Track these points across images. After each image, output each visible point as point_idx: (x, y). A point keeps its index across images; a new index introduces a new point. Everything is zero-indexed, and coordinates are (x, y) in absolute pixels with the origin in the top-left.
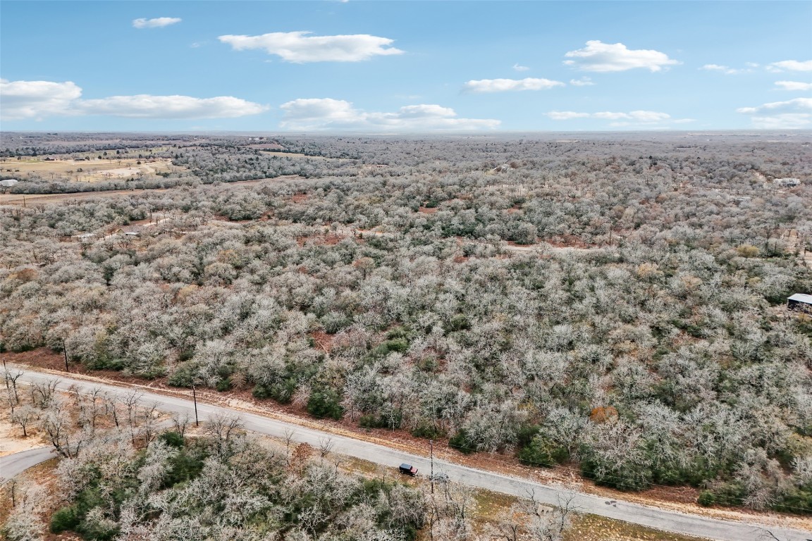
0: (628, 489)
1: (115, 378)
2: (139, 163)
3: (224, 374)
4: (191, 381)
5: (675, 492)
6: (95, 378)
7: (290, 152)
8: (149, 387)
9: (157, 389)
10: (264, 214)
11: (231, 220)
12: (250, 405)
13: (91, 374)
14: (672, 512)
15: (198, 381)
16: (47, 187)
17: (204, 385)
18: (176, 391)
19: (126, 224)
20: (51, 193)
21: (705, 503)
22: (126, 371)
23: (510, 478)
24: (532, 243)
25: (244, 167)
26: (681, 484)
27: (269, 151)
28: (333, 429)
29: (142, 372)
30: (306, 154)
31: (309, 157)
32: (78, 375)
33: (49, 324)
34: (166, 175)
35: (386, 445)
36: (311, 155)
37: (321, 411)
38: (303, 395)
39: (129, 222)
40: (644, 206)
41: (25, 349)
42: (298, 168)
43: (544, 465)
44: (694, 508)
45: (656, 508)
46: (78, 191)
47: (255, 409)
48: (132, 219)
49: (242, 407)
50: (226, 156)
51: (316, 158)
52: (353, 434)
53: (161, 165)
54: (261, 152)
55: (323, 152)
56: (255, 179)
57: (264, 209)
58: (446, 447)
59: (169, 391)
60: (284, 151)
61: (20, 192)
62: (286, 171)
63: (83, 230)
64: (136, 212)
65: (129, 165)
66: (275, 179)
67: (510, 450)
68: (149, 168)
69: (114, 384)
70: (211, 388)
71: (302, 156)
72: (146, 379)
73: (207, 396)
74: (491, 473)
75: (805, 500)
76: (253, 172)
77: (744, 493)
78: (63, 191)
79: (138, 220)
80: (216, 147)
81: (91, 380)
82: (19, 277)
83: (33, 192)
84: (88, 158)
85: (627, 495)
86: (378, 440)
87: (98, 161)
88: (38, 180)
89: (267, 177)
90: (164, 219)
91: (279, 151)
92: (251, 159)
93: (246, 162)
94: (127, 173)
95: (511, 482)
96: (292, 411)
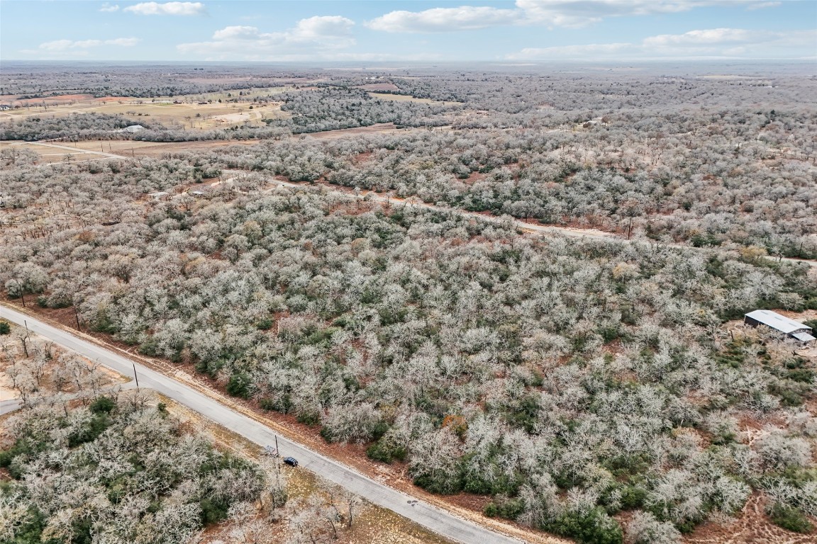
0: (434, 492)
1: (107, 341)
2: (251, 108)
3: (179, 348)
4: (155, 352)
5: (475, 500)
6: (95, 339)
7: (399, 93)
8: (127, 352)
9: (131, 354)
10: (321, 176)
11: (290, 181)
12: (190, 377)
13: (93, 335)
14: (457, 517)
15: (158, 353)
16: (160, 134)
17: (161, 356)
18: (143, 358)
19: (199, 182)
20: (162, 141)
21: (489, 514)
22: (115, 336)
23: (348, 469)
24: (555, 223)
25: (343, 114)
26: (482, 494)
27: (379, 92)
28: (240, 407)
29: (125, 338)
30: (415, 97)
31: (417, 101)
32: (85, 335)
33: (79, 289)
34: (269, 122)
35: (272, 427)
36: (419, 98)
37: (236, 391)
38: (224, 376)
39: (202, 180)
40: (705, 182)
41: (61, 306)
42: (394, 116)
43: (383, 460)
44: (477, 516)
45: (445, 512)
46: (184, 141)
47: (192, 381)
48: (205, 177)
49: (183, 378)
50: (331, 101)
51: (424, 101)
52: (251, 413)
53: (272, 110)
54: (371, 95)
55: (431, 94)
56: (349, 127)
57: (322, 169)
58: (316, 434)
59: (139, 357)
60: (394, 93)
61: (139, 139)
62: (382, 119)
63: (161, 189)
64: (210, 169)
65: (240, 111)
66: (369, 128)
67: (360, 445)
68: (258, 113)
69: (105, 347)
70: (168, 359)
71: (409, 98)
72: (127, 344)
73: (162, 365)
74: (336, 463)
76: (350, 119)
77: (522, 510)
78: (172, 140)
79: (211, 177)
80: (331, 87)
81: (91, 341)
82: (80, 239)
83: (149, 140)
84: (210, 101)
85: (433, 498)
86: (268, 421)
87: (216, 105)
88: (156, 127)
89: (361, 125)
90: (231, 179)
91: (389, 92)
92: (353, 105)
93: (347, 108)
94: (236, 119)
95: (347, 472)
96: (217, 387)
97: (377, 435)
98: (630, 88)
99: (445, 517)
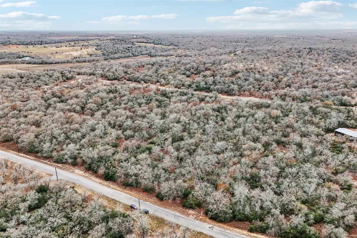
0: (221, 222)
1: (35, 157)
2: (81, 49)
3: (75, 158)
4: (62, 161)
5: (242, 224)
6: (28, 156)
7: (148, 43)
8: (46, 162)
9: (49, 163)
10: (123, 77)
11: (108, 80)
12: (83, 172)
13: (27, 155)
14: (235, 233)
15: (64, 161)
16: (40, 61)
17: (66, 163)
18: (56, 164)
19: (64, 81)
20: (41, 64)
21: (251, 231)
22: (39, 154)
23: (174, 213)
24: (234, 95)
25: (125, 51)
26: (244, 221)
27: (139, 42)
28: (112, 186)
29: (45, 155)
30: (155, 44)
31: (156, 46)
32: (22, 155)
33: (16, 132)
34: (91, 55)
35: (131, 195)
36: (157, 45)
37: (109, 177)
38: (102, 171)
39: (66, 80)
40: (294, 76)
41: (7, 141)
42: (148, 52)
43: (191, 208)
44: (245, 232)
45: (229, 231)
46: (52, 63)
47: (84, 175)
48: (68, 79)
49: (79, 173)
50: (118, 46)
51: (159, 46)
52: (119, 189)
53: (91, 50)
54: (135, 43)
55: (162, 43)
56: (128, 57)
57: (123, 75)
58: (154, 197)
59: (54, 164)
60: (145, 43)
61: (30, 63)
62: (143, 53)
63: (46, 85)
64: (69, 76)
65: (77, 50)
66: (137, 57)
67: (178, 200)
68: (85, 52)
69: (34, 160)
70: (69, 164)
71: (153, 45)
72: (46, 158)
73: (67, 167)
74: (167, 210)
75: (292, 234)
76: (128, 54)
77: (267, 228)
78: (46, 63)
79: (70, 79)
80: (116, 40)
81: (26, 157)
82: (11, 108)
83: (35, 63)
84: (61, 46)
85: (220, 224)
86: (128, 192)
87: (64, 48)
88: (38, 58)
89: (134, 56)
90: (80, 79)
91: (143, 42)
92: (129, 47)
93: (126, 48)
94: (75, 54)
95: (174, 215)
96: (98, 176)
97: (186, 195)
98: (246, 40)
99: (230, 234)
